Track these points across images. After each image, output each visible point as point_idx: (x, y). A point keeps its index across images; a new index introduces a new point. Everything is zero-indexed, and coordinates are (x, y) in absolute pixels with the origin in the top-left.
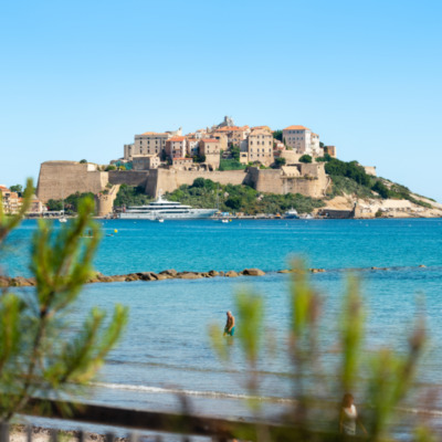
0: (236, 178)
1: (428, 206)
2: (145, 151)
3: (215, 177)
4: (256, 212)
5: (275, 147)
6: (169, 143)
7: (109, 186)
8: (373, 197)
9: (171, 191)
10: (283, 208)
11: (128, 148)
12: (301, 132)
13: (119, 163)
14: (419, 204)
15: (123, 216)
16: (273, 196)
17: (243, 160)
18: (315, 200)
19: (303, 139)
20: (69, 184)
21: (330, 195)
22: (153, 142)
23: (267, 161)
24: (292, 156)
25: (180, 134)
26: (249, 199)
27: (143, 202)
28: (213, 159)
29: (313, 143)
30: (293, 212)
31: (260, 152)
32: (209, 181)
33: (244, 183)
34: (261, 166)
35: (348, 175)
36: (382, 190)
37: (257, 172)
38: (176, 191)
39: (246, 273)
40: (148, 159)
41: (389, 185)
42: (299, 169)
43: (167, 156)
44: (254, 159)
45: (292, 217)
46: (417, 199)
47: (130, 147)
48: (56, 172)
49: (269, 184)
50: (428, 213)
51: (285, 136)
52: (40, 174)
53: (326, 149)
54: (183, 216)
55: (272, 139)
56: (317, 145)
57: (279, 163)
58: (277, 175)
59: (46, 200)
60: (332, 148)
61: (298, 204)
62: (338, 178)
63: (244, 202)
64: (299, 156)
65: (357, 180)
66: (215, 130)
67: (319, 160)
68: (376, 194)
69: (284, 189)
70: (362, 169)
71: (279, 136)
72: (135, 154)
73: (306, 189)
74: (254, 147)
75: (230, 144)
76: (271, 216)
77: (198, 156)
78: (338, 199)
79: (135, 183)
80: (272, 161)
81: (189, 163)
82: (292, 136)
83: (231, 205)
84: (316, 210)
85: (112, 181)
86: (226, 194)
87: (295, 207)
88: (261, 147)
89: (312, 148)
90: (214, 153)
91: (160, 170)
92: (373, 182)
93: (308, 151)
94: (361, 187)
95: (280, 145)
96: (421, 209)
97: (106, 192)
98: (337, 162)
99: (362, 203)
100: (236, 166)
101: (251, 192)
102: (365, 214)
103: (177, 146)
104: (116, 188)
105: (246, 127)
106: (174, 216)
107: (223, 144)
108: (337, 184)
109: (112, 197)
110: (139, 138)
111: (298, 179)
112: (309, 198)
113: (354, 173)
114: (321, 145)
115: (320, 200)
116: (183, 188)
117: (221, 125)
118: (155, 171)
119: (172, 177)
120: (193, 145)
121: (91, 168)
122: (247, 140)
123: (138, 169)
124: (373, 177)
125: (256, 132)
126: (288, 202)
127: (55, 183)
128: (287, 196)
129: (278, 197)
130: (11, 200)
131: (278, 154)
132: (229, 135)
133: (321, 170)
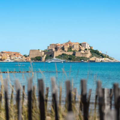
0: (71, 53)
1: (112, 59)
2: (52, 47)
3: (67, 53)
4: (75, 61)
5: (79, 47)
6: (57, 46)
7: (44, 55)
8: (100, 57)
9: (57, 56)
10: (81, 60)
11: (48, 47)
12: (85, 43)
13: (46, 50)
14: (111, 59)
15: (46, 61)
16: (79, 57)
17: (72, 50)
18: (88, 58)
19: (86, 45)
20: (36, 54)
21: (91, 57)
22: (53, 45)
23: (78, 50)
24: (83, 49)
25: (59, 44)
26: (74, 58)
27: (51, 58)
28: (66, 49)
29: (88, 46)
30: (83, 61)
31: (76, 48)
32: (65, 54)
33: (73, 54)
34: (76, 51)
35: (95, 53)
36: (102, 56)
37: (75, 52)
38: (58, 56)
39: (27, 72)
40: (52, 49)
41: (104, 55)
42: (84, 51)
43: (56, 49)
44: (75, 49)
45: (82, 62)
46: (110, 58)
47: (49, 47)
48: (33, 52)
49: (78, 55)
50: (112, 61)
51: (82, 44)
52: (30, 52)
53: (91, 47)
54: (59, 61)
55: (79, 45)
56: (89, 46)
57: (80, 50)
58: (80, 53)
59: (31, 58)
60: (92, 47)
61: (84, 59)
62: (93, 53)
63: (72, 58)
64: (84, 49)
65: (97, 54)
66: (67, 43)
67: (89, 49)
68: (101, 57)
69: (81, 56)
70: (98, 51)
71: (80, 44)
72: (50, 48)
73: (86, 56)
74: (75, 47)
75: (70, 46)
76: (78, 61)
77: (63, 49)
78: (93, 58)
79: (50, 54)
80: (79, 50)
81: (61, 50)
82: (83, 44)
83: (70, 59)
84: (88, 60)
85: (45, 54)
86: (69, 57)
87: (83, 60)
88: (76, 47)
89: (88, 47)
90: (66, 48)
91: (55, 52)
92: (101, 54)
93: (87, 48)
94: (98, 55)
95: (81, 46)
96: (111, 60)
97: (43, 56)
98: (93, 50)
99: (98, 59)
100: (71, 51)
101: (74, 56)
102: (98, 61)
103: (58, 46)
104: (45, 55)
105: (74, 43)
106: (57, 61)
107: (68, 46)
108: (93, 55)
109: (45, 57)
110: (51, 45)
111: (84, 54)
112: (86, 58)
113: (97, 52)
114: (90, 46)
115: (89, 58)
116: (60, 55)
117: (68, 42)
118: (54, 52)
119: (57, 53)
120: (62, 46)
121: (40, 51)
122: (73, 45)
123: (50, 51)
124: (101, 53)
125: (76, 44)
126: (82, 58)
127: (33, 54)
128: (82, 57)
129: (80, 57)
130: (23, 58)
131: (80, 48)
132: (70, 44)
133: (89, 52)
